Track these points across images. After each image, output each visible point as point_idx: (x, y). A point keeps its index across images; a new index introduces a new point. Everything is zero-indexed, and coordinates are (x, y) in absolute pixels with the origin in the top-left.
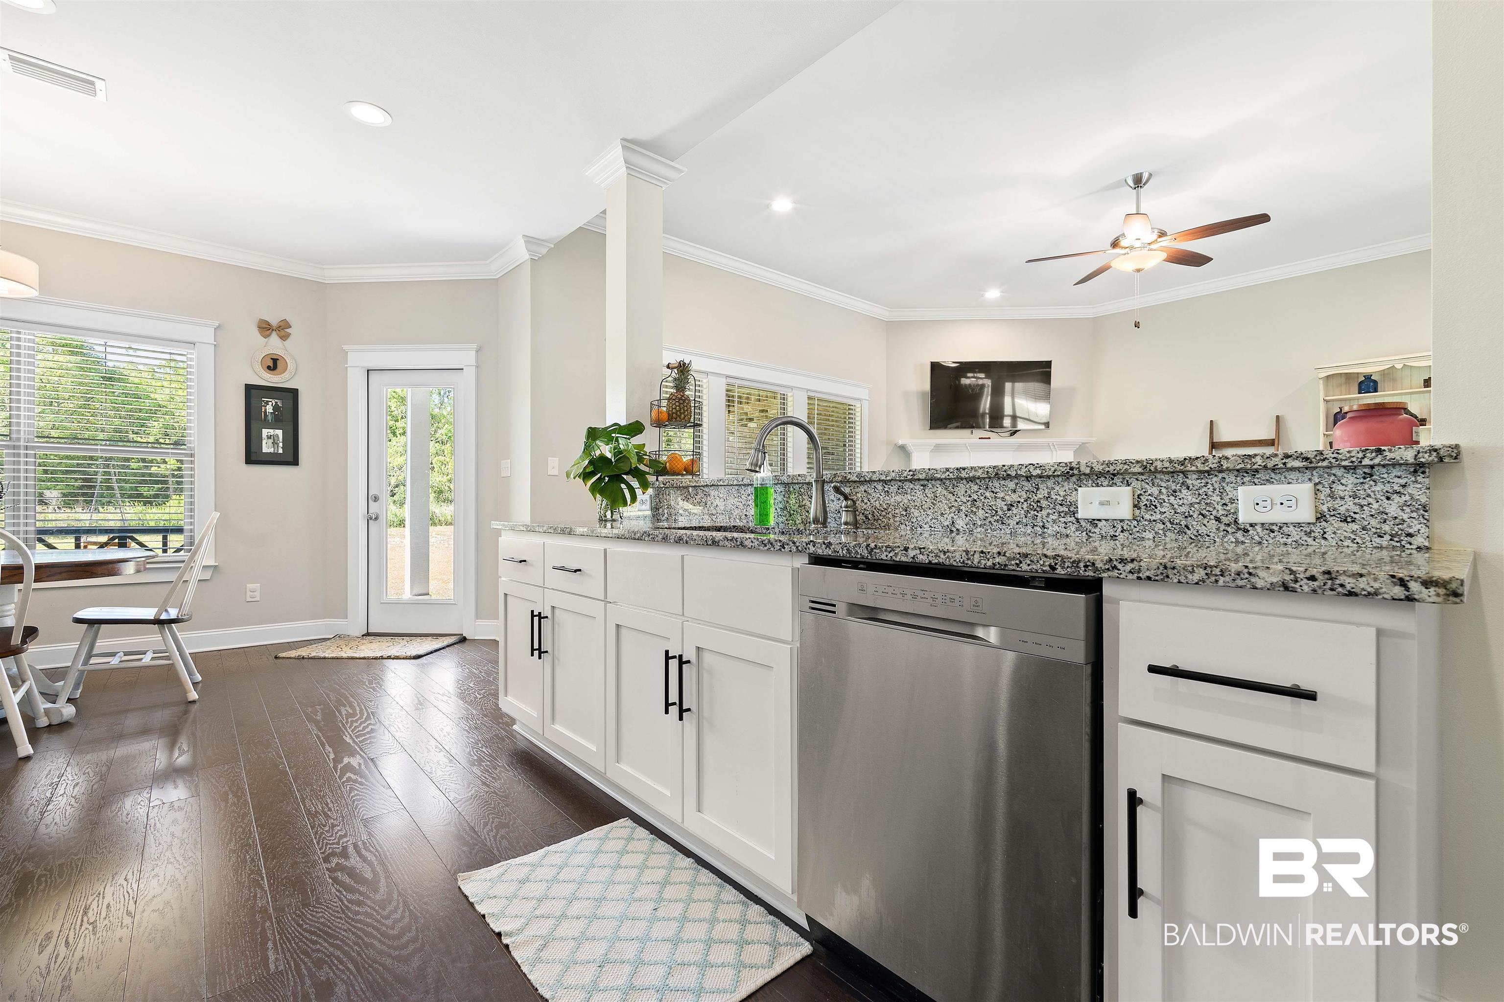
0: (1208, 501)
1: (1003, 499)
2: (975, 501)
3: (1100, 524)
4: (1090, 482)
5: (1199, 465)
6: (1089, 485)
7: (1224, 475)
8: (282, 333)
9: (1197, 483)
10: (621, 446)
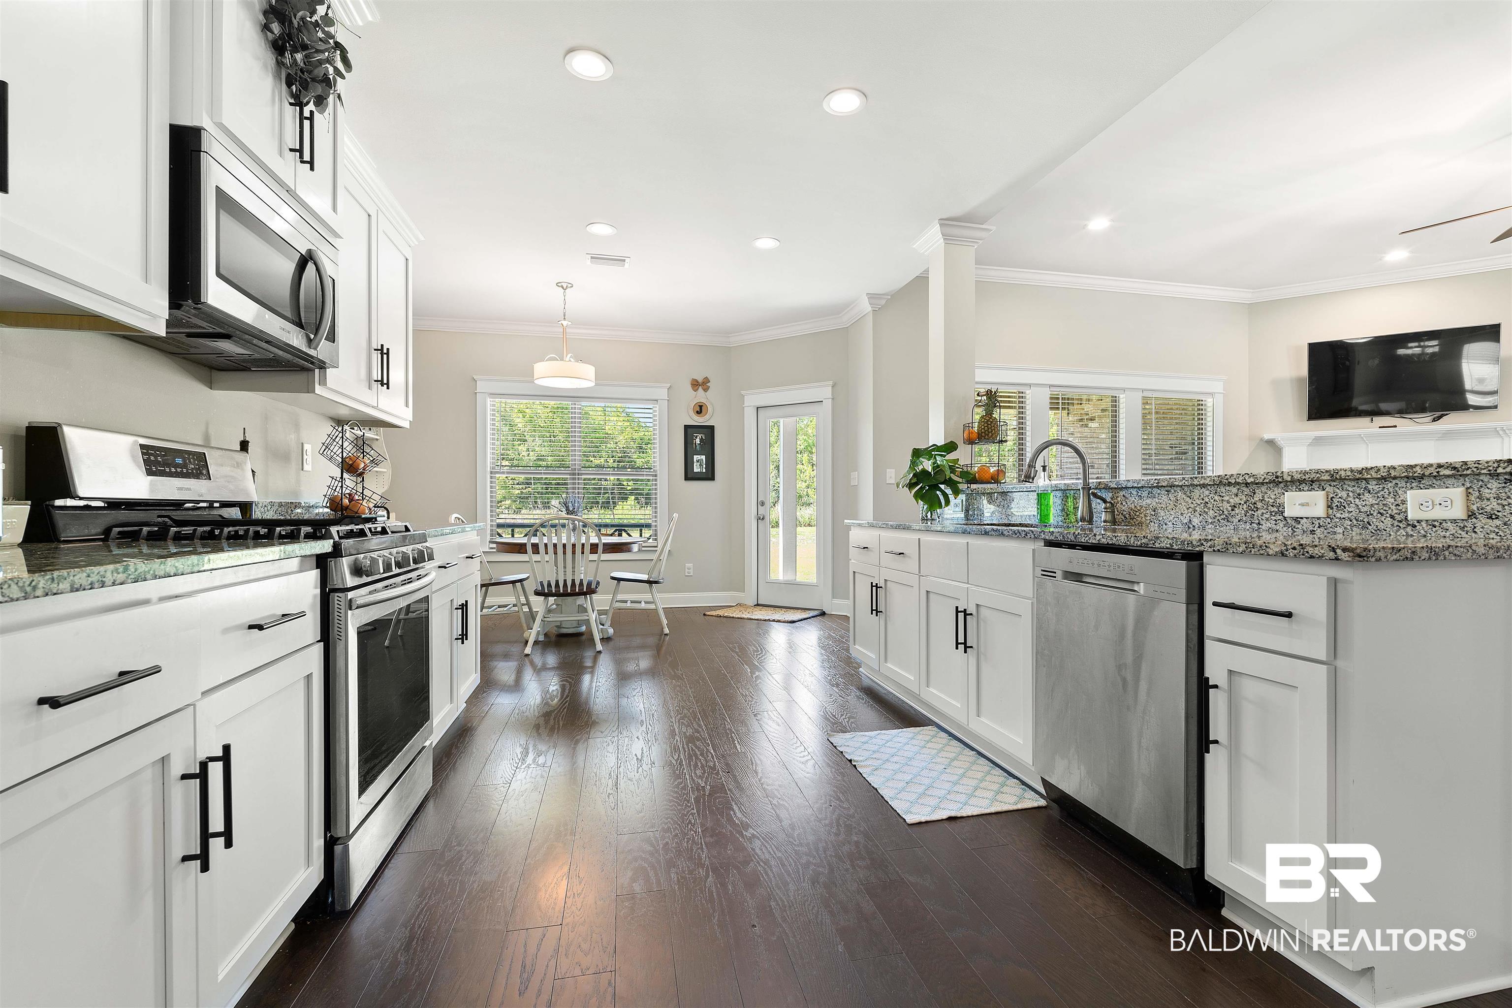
0: (1385, 502)
1: (1228, 502)
2: (1207, 503)
3: (1302, 521)
4: (1294, 487)
5: (1373, 474)
6: (1294, 490)
7: (1397, 481)
8: (705, 387)
9: (1376, 487)
10: (938, 462)
